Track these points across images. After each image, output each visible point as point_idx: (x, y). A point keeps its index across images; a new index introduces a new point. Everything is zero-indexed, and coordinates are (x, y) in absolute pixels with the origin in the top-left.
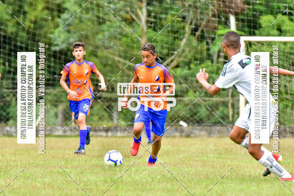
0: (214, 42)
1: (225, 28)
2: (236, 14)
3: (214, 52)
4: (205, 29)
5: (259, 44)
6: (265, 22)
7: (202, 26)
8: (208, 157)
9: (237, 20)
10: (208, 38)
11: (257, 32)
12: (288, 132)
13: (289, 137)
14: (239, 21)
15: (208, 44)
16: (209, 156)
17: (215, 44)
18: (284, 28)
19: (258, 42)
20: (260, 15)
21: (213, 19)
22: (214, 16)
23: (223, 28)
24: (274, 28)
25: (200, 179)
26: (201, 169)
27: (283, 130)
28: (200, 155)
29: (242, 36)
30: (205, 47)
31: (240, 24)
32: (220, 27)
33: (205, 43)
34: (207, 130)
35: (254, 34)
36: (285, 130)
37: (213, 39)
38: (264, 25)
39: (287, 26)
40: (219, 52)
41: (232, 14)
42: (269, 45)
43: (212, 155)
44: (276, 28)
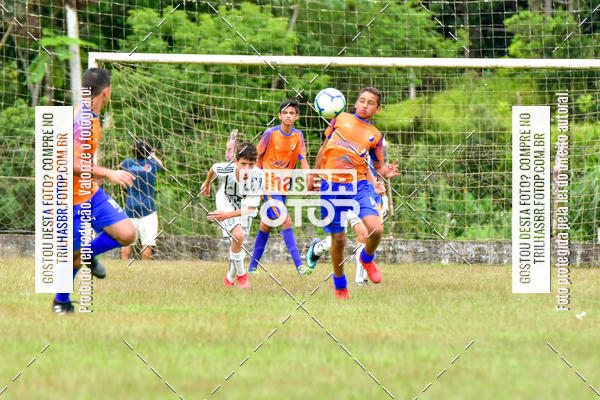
0: (34, 62)
1: (57, 34)
2: (79, 6)
3: (34, 83)
4: (15, 36)
5: (126, 68)
6: (140, 22)
7: (10, 29)
8: (21, 298)
9: (81, 17)
10: (20, 54)
11: (122, 42)
12: (185, 250)
13: (186, 258)
14: (85, 21)
15: (20, 65)
16: (22, 294)
17: (35, 66)
18: (177, 35)
19: (125, 64)
20: (128, 9)
21: (33, 15)
22: (34, 8)
23: (52, 34)
24: (157, 37)
25: (5, 341)
26: (7, 322)
27: (174, 243)
28: (5, 293)
29: (92, 50)
30: (16, 73)
31: (88, 26)
32: (46, 32)
33: (14, 64)
34: (18, 243)
35: (117, 48)
36: (178, 244)
37: (32, 56)
38: (136, 29)
39: (185, 31)
40: (44, 82)
41: (71, 6)
42: (146, 69)
43: (28, 294)
44: (160, 34)
